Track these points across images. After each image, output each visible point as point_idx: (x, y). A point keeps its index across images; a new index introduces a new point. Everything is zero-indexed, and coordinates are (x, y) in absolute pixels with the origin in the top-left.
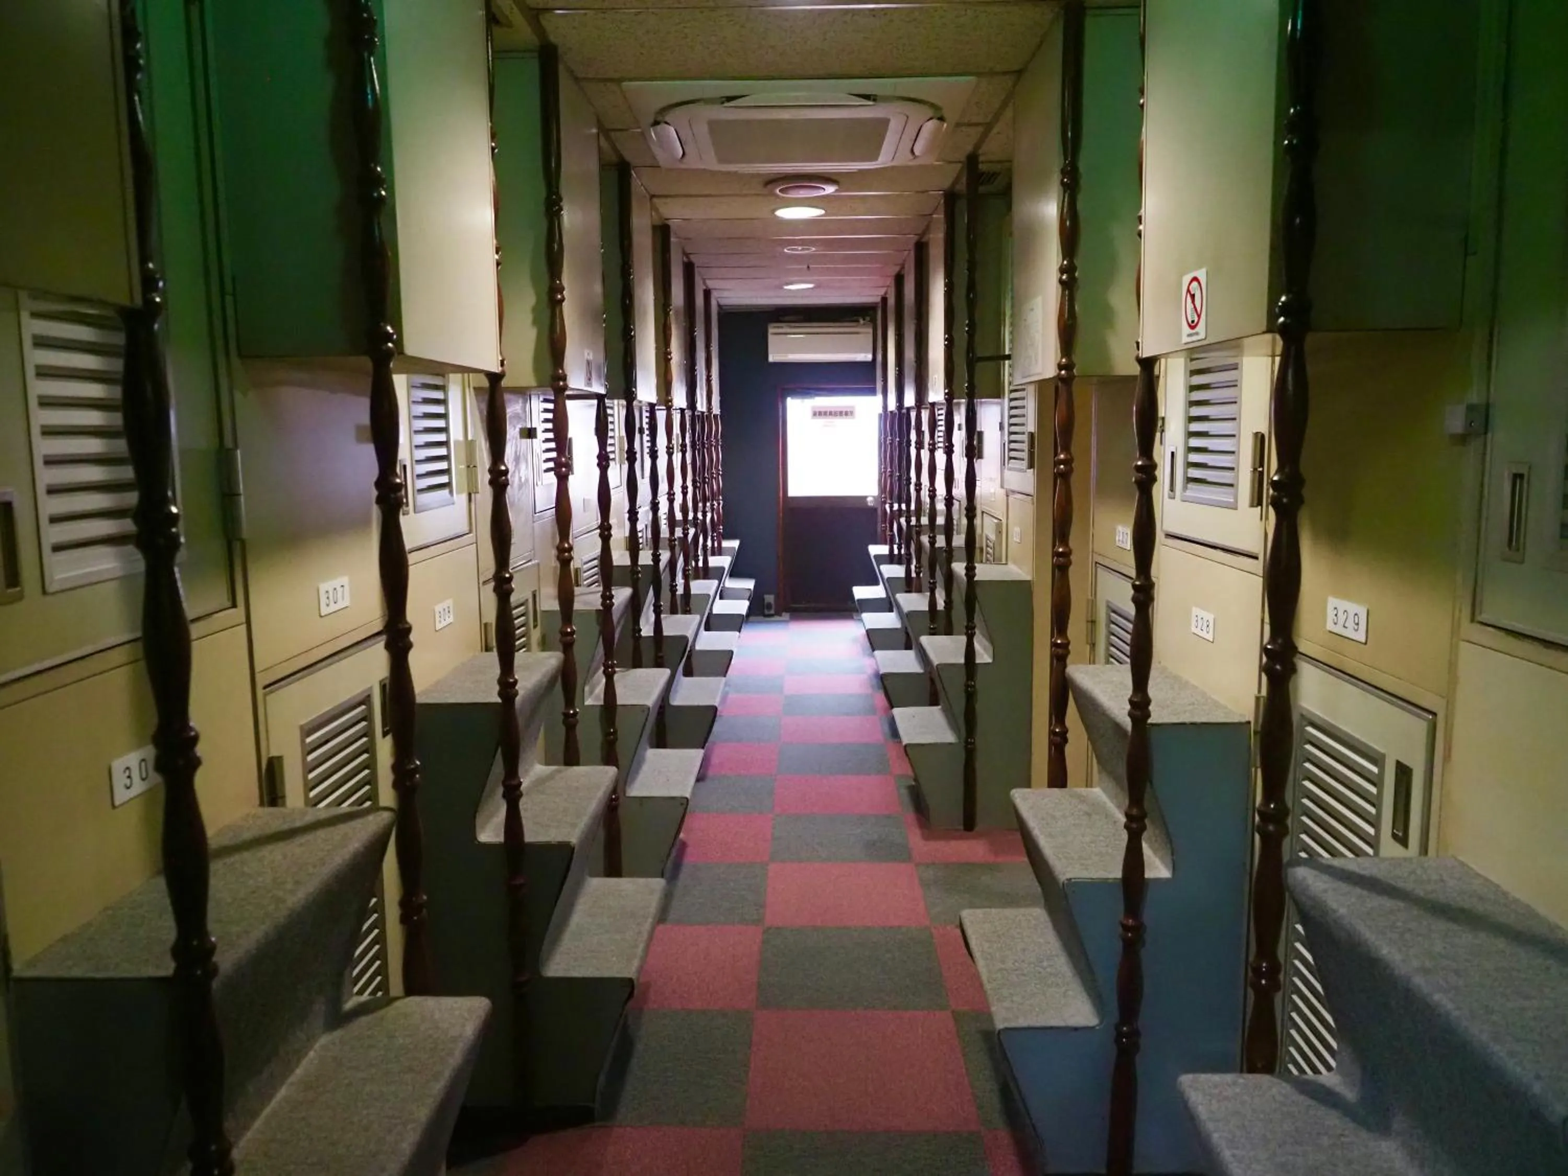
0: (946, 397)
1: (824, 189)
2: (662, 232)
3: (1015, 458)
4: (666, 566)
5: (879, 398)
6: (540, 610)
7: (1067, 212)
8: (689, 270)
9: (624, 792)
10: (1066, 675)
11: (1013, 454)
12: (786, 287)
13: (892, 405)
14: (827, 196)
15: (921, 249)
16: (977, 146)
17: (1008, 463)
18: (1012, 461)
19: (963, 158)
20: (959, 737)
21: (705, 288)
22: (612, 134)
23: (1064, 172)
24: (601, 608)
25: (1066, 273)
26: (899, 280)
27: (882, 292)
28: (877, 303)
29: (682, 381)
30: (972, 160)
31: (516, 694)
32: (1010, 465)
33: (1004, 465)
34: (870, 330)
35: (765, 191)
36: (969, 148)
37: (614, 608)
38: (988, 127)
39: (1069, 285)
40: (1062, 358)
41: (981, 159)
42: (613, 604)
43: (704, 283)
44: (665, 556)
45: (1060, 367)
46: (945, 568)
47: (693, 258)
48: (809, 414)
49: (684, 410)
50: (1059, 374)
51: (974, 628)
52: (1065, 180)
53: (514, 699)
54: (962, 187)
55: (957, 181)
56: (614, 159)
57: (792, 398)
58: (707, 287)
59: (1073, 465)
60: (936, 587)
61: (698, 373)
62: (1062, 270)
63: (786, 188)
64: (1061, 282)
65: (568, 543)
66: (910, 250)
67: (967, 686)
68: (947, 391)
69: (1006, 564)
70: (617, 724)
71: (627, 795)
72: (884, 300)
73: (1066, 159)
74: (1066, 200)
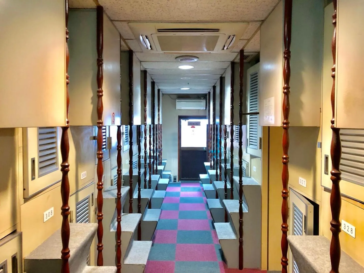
0: (231, 124)
1: (194, 60)
2: (144, 73)
3: (251, 144)
4: (143, 174)
5: (207, 120)
6: (95, 198)
7: (286, 67)
8: (153, 84)
9: (123, 262)
10: (287, 239)
11: (251, 143)
12: (181, 89)
13: (212, 123)
14: (195, 62)
15: (222, 79)
16: (244, 47)
17: (249, 146)
18: (251, 145)
19: (239, 51)
20: (237, 237)
21: (158, 89)
22: (126, 41)
23: (285, 53)
24: (117, 198)
25: (286, 89)
26: (214, 87)
27: (209, 90)
28: (207, 94)
29: (150, 117)
30: (242, 51)
31: (69, 256)
32: (250, 146)
33: (248, 146)
34: (205, 101)
35: (175, 60)
36: (241, 48)
37: (121, 198)
38: (249, 40)
39: (287, 94)
40: (284, 120)
41: (245, 51)
42: (121, 197)
43: (158, 87)
44: (142, 171)
45: (284, 123)
46: (230, 178)
47: (155, 80)
48: (187, 124)
49: (151, 125)
50: (283, 126)
51: (242, 201)
52: (286, 56)
53: (68, 260)
54: (238, 60)
55: (235, 58)
56: (127, 49)
57: (183, 120)
58: (159, 88)
59: (289, 159)
60: (227, 181)
61: (155, 114)
62: (284, 88)
63: (183, 59)
64: (284, 93)
65: (102, 183)
66: (218, 79)
67: (240, 221)
68: (231, 122)
69: (250, 177)
70: (121, 239)
71: (124, 263)
72: (209, 93)
73: (285, 49)
74: (286, 63)
